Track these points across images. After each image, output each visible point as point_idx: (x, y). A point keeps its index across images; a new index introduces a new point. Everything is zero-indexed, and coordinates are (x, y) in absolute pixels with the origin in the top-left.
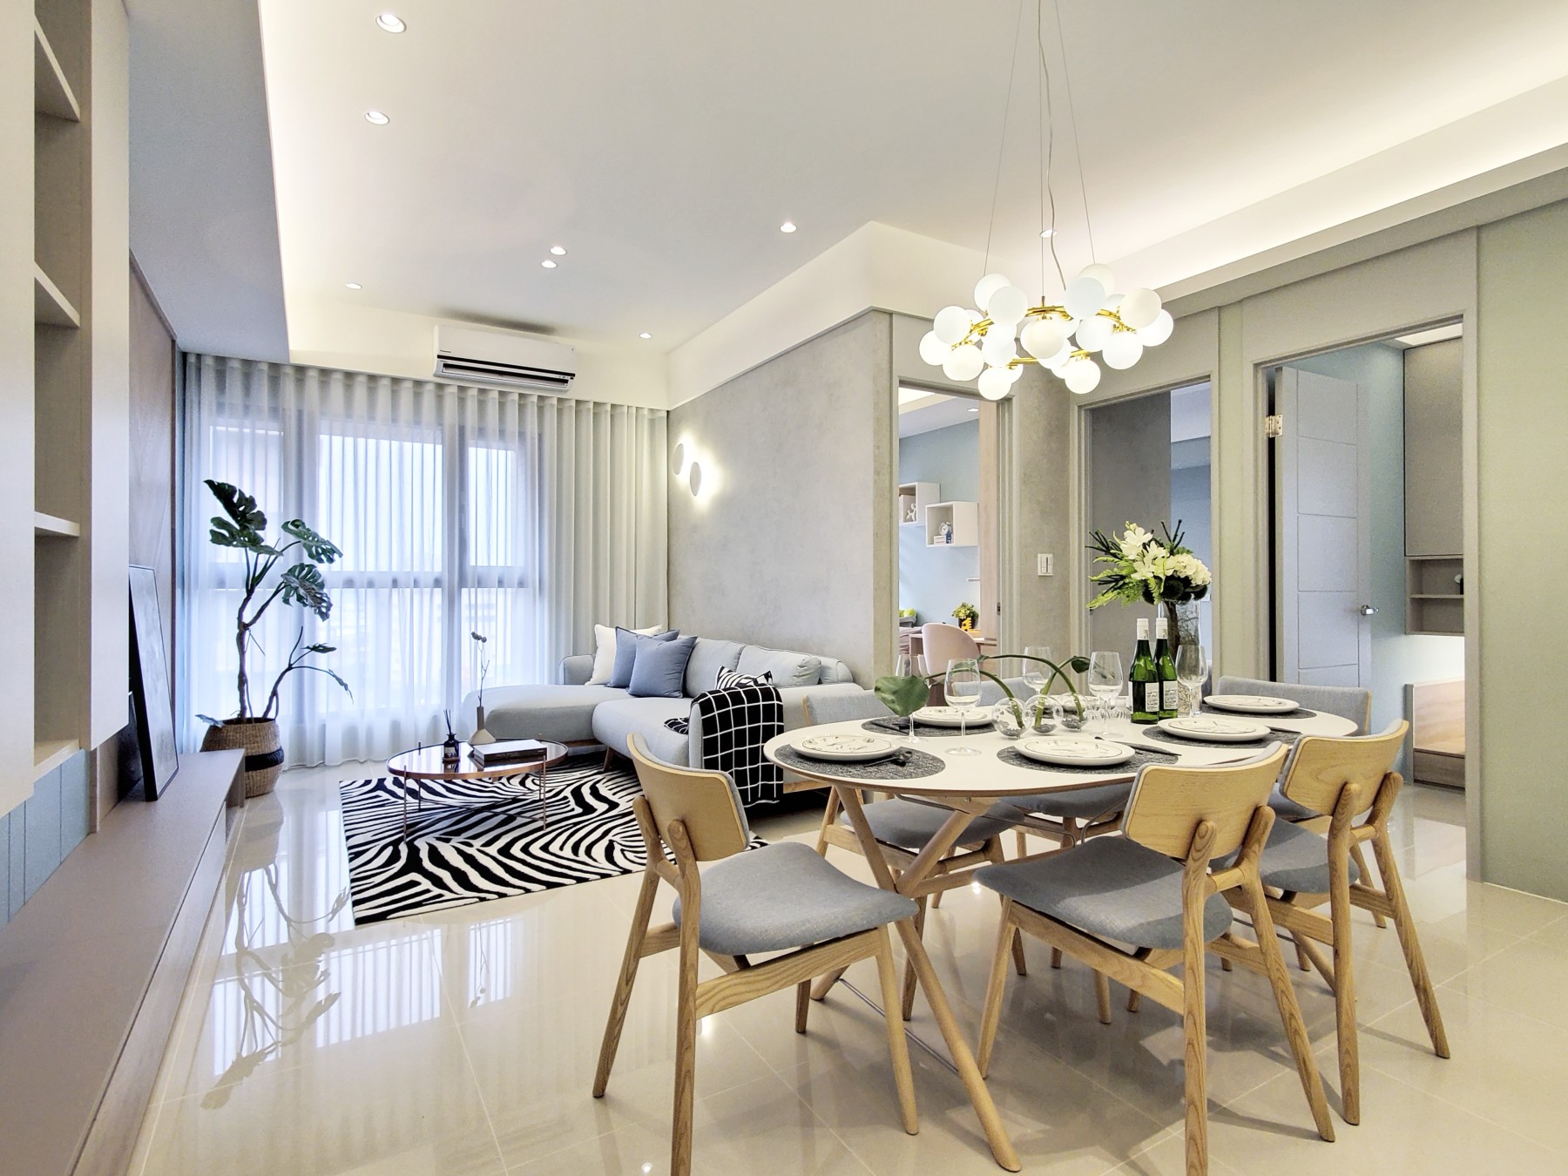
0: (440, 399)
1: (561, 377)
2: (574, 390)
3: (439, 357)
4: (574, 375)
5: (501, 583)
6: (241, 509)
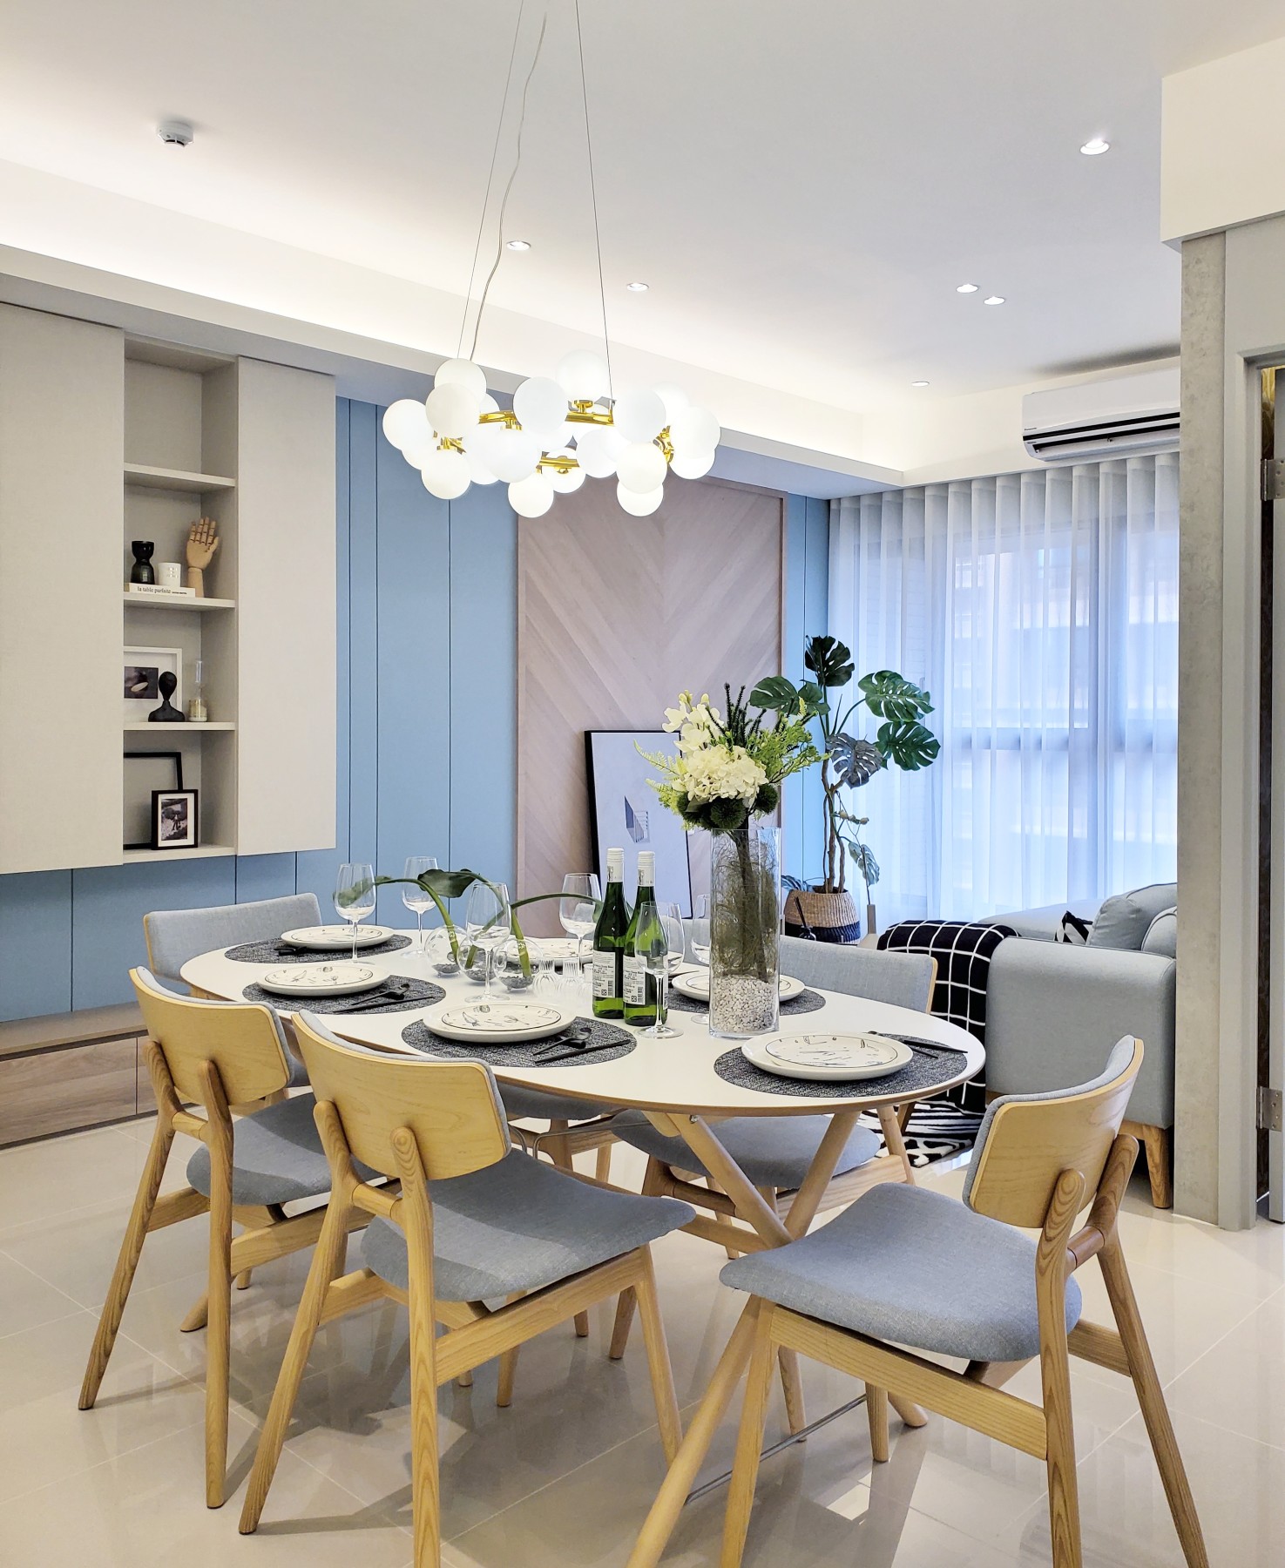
3: (1026, 438)
6: (831, 663)
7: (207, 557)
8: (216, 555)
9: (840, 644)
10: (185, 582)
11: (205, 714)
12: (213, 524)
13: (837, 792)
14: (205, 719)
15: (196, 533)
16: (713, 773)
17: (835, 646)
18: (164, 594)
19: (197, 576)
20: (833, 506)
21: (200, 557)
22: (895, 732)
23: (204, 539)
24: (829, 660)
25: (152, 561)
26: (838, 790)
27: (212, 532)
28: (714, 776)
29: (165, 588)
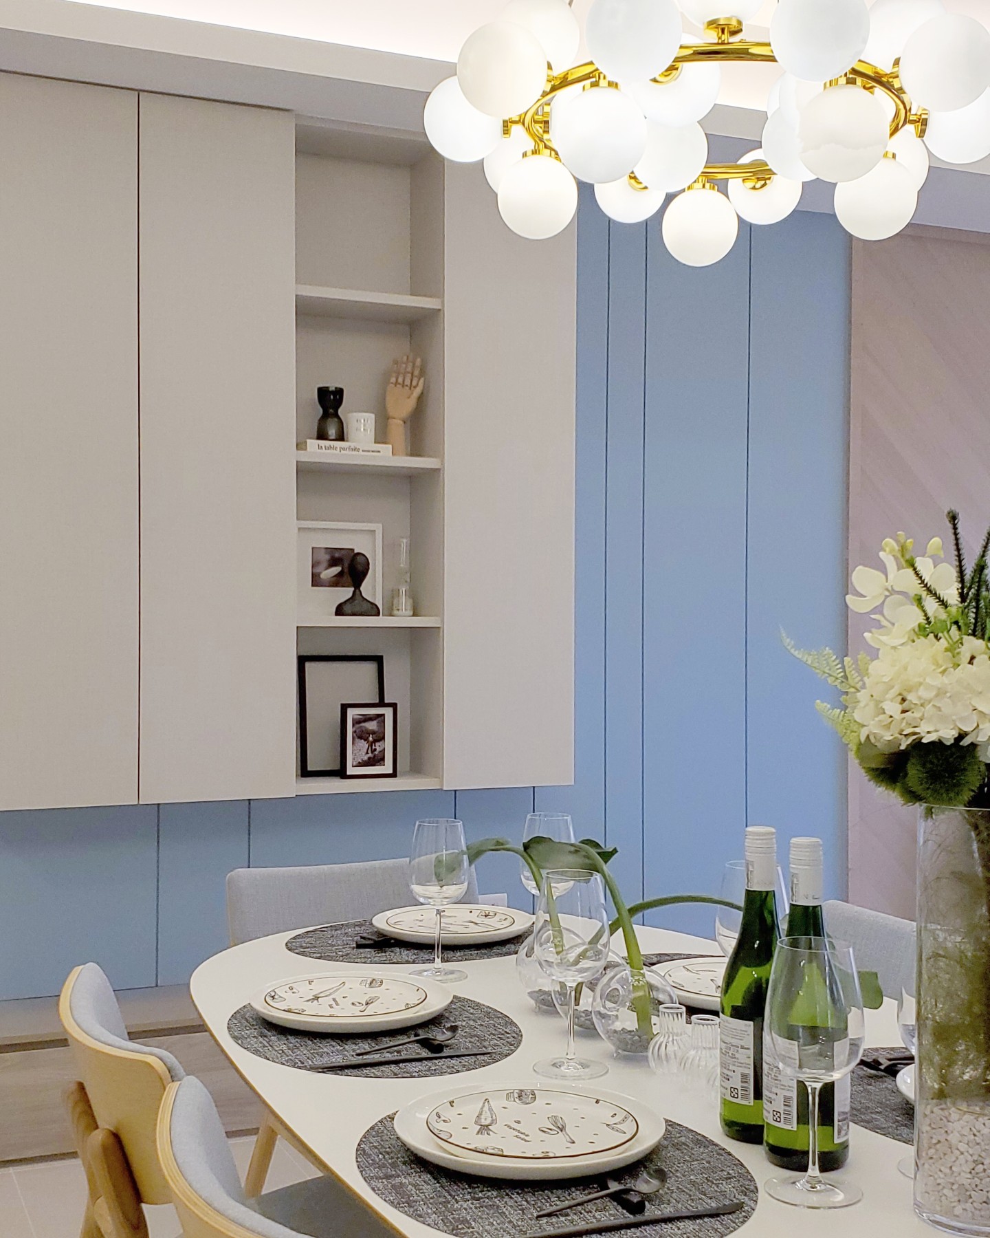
7: (411, 404)
8: (421, 399)
10: (382, 436)
11: (409, 607)
12: (418, 361)
14: (411, 613)
15: (398, 374)
16: (909, 691)
18: (351, 453)
19: (398, 429)
21: (402, 406)
23: (408, 382)
25: (341, 411)
27: (417, 373)
28: (911, 697)
29: (352, 445)
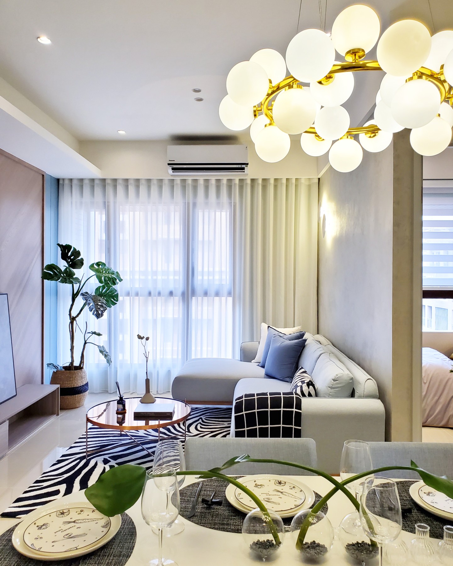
0: (172, 187)
1: (240, 166)
2: (250, 172)
3: (169, 164)
4: (248, 164)
5: (217, 294)
6: (72, 258)
9: (75, 249)
13: (75, 320)
17: (72, 249)
20: (61, 182)
22: (102, 290)
24: (71, 256)
26: (76, 319)
